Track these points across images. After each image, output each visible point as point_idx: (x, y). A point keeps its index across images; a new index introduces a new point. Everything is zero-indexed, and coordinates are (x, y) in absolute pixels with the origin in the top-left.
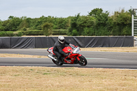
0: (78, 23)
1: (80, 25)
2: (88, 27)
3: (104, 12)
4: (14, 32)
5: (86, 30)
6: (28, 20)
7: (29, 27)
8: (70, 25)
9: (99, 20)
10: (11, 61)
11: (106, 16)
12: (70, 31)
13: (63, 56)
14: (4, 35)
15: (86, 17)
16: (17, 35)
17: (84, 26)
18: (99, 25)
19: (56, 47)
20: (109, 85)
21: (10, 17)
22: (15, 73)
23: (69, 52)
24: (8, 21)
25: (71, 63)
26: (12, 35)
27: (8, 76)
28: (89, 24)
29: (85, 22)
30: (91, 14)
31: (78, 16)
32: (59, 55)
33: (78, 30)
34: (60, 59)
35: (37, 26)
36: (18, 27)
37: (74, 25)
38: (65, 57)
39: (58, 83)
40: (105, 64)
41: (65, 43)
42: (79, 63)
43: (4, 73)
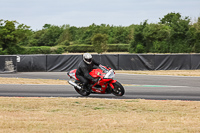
0: (145, 34)
1: (148, 37)
2: (160, 40)
3: (183, 18)
4: (52, 48)
5: (156, 44)
6: (72, 30)
7: (73, 40)
8: (132, 37)
9: (176, 30)
10: (47, 89)
11: (185, 24)
12: (134, 46)
13: (90, 81)
14: (36, 52)
15: (156, 26)
16: (56, 52)
17: (153, 39)
18: (175, 37)
19: (80, 69)
20: (191, 125)
21: (46, 25)
22: (53, 108)
23: (99, 77)
24: (42, 32)
25: (102, 93)
26: (48, 52)
27: (42, 112)
28: (160, 36)
29: (155, 33)
30: (163, 21)
31: (145, 24)
32: (85, 81)
33: (145, 45)
34: (86, 86)
35: (84, 38)
36: (57, 41)
37: (139, 38)
38: (93, 83)
39: (115, 123)
40: (185, 95)
41: (93, 64)
42: (112, 92)
43: (37, 107)
